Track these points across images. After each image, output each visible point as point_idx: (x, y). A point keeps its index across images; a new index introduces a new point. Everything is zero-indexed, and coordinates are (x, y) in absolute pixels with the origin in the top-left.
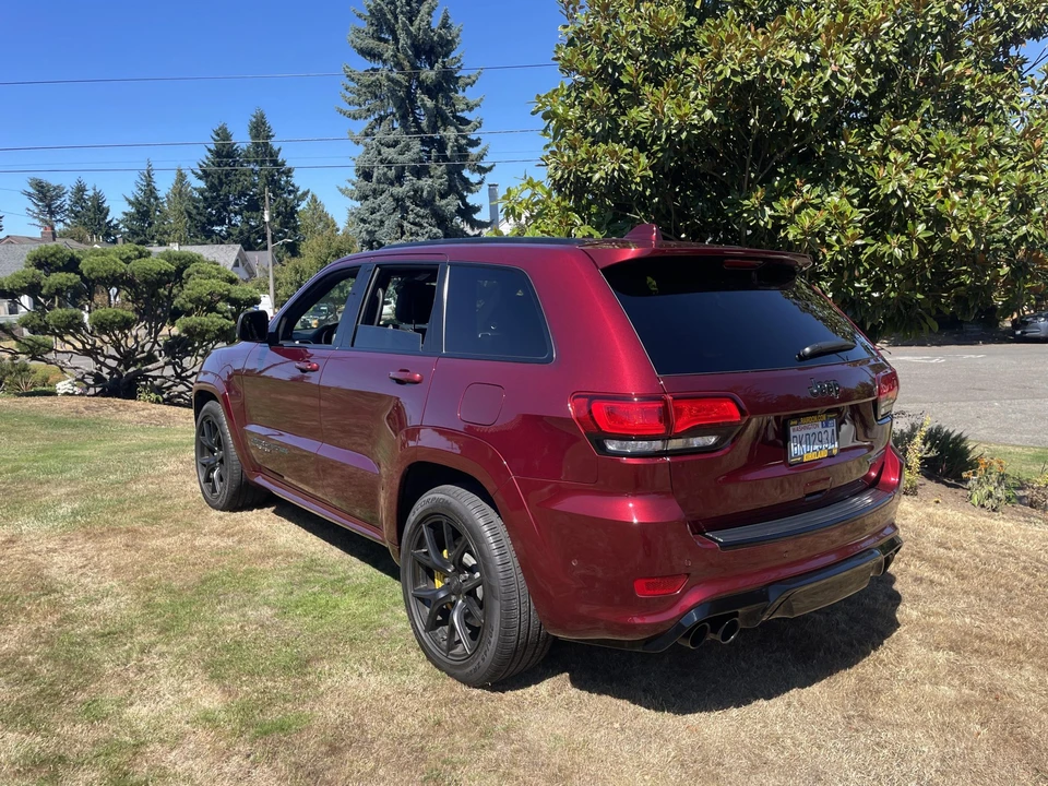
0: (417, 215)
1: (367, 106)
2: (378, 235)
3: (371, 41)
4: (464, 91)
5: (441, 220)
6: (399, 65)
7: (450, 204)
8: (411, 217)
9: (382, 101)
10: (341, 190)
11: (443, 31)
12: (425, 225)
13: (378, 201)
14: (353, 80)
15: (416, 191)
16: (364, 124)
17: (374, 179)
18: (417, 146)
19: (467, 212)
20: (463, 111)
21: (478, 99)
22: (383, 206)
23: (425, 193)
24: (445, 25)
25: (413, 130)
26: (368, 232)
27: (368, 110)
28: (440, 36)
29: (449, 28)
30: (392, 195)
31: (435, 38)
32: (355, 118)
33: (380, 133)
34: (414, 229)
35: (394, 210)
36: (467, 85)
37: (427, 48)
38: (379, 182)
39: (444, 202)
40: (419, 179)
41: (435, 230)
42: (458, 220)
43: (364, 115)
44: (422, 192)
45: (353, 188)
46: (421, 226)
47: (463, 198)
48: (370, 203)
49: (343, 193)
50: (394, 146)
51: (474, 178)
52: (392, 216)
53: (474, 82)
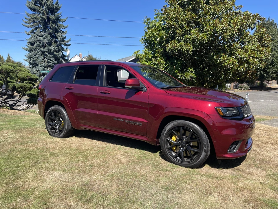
0: (49, 57)
1: (32, 24)
2: (36, 62)
3: (34, 6)
4: (62, 23)
5: (56, 58)
6: (43, 13)
7: (59, 54)
8: (47, 57)
9: (37, 23)
10: (23, 48)
11: (57, 6)
12: (52, 60)
13: (36, 52)
14: (29, 16)
15: (49, 50)
16: (31, 29)
17: (35, 46)
18: (49, 37)
19: (63, 57)
20: (63, 28)
21: (67, 26)
22: (38, 53)
23: (52, 51)
24: (57, 4)
25: (48, 32)
26: (33, 61)
27: (33, 25)
28: (56, 7)
29: (58, 5)
30: (41, 51)
31: (54, 7)
32: (28, 27)
33: (37, 32)
34: (48, 61)
35: (42, 55)
36: (63, 21)
37: (52, 10)
38: (36, 46)
39: (57, 54)
40: (50, 46)
41: (55, 61)
42: (61, 59)
43: (31, 27)
44: (51, 50)
45: (28, 47)
46: (51, 60)
47: (62, 53)
48: (33, 52)
49: (24, 49)
50: (42, 36)
51: (65, 47)
52: (41, 57)
53: (65, 21)
